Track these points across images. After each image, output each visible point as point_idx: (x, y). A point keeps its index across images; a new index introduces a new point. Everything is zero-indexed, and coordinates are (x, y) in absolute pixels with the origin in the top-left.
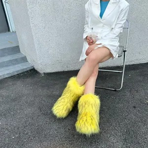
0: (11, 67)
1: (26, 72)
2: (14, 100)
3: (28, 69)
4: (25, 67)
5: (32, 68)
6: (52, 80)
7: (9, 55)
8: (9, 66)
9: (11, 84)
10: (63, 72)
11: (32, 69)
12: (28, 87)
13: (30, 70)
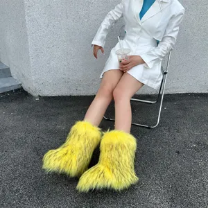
1: (8, 92)
3: (12, 89)
4: (7, 85)
5: (19, 87)
6: (53, 107)
10: (70, 97)
11: (19, 89)
12: (14, 115)
13: (16, 90)
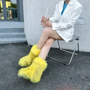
0: (15, 39)
1: (21, 43)
2: (4, 55)
3: (23, 42)
4: (22, 40)
7: (17, 32)
8: (15, 38)
9: (10, 47)
11: (25, 42)
12: (17, 50)
